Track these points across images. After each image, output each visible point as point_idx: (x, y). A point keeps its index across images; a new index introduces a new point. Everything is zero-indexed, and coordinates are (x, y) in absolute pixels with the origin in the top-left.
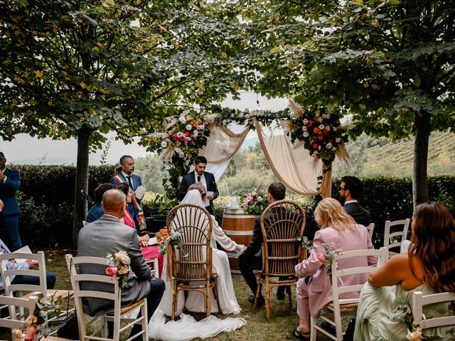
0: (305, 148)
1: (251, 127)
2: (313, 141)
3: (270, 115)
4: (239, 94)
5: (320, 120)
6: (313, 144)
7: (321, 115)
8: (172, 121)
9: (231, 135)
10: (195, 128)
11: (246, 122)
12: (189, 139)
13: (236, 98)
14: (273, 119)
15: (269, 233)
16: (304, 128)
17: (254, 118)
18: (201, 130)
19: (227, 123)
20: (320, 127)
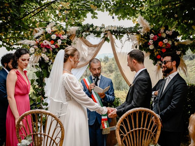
0: (150, 58)
1: (106, 39)
2: (157, 53)
3: (122, 30)
4: (97, 14)
5: (164, 35)
6: (157, 55)
7: (165, 32)
8: (40, 31)
9: (89, 45)
10: (59, 38)
11: (102, 35)
12: (54, 47)
13: (94, 17)
14: (124, 33)
15: (124, 142)
16: (151, 42)
17: (109, 32)
18: (64, 40)
19: (86, 35)
20: (164, 41)
